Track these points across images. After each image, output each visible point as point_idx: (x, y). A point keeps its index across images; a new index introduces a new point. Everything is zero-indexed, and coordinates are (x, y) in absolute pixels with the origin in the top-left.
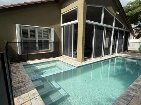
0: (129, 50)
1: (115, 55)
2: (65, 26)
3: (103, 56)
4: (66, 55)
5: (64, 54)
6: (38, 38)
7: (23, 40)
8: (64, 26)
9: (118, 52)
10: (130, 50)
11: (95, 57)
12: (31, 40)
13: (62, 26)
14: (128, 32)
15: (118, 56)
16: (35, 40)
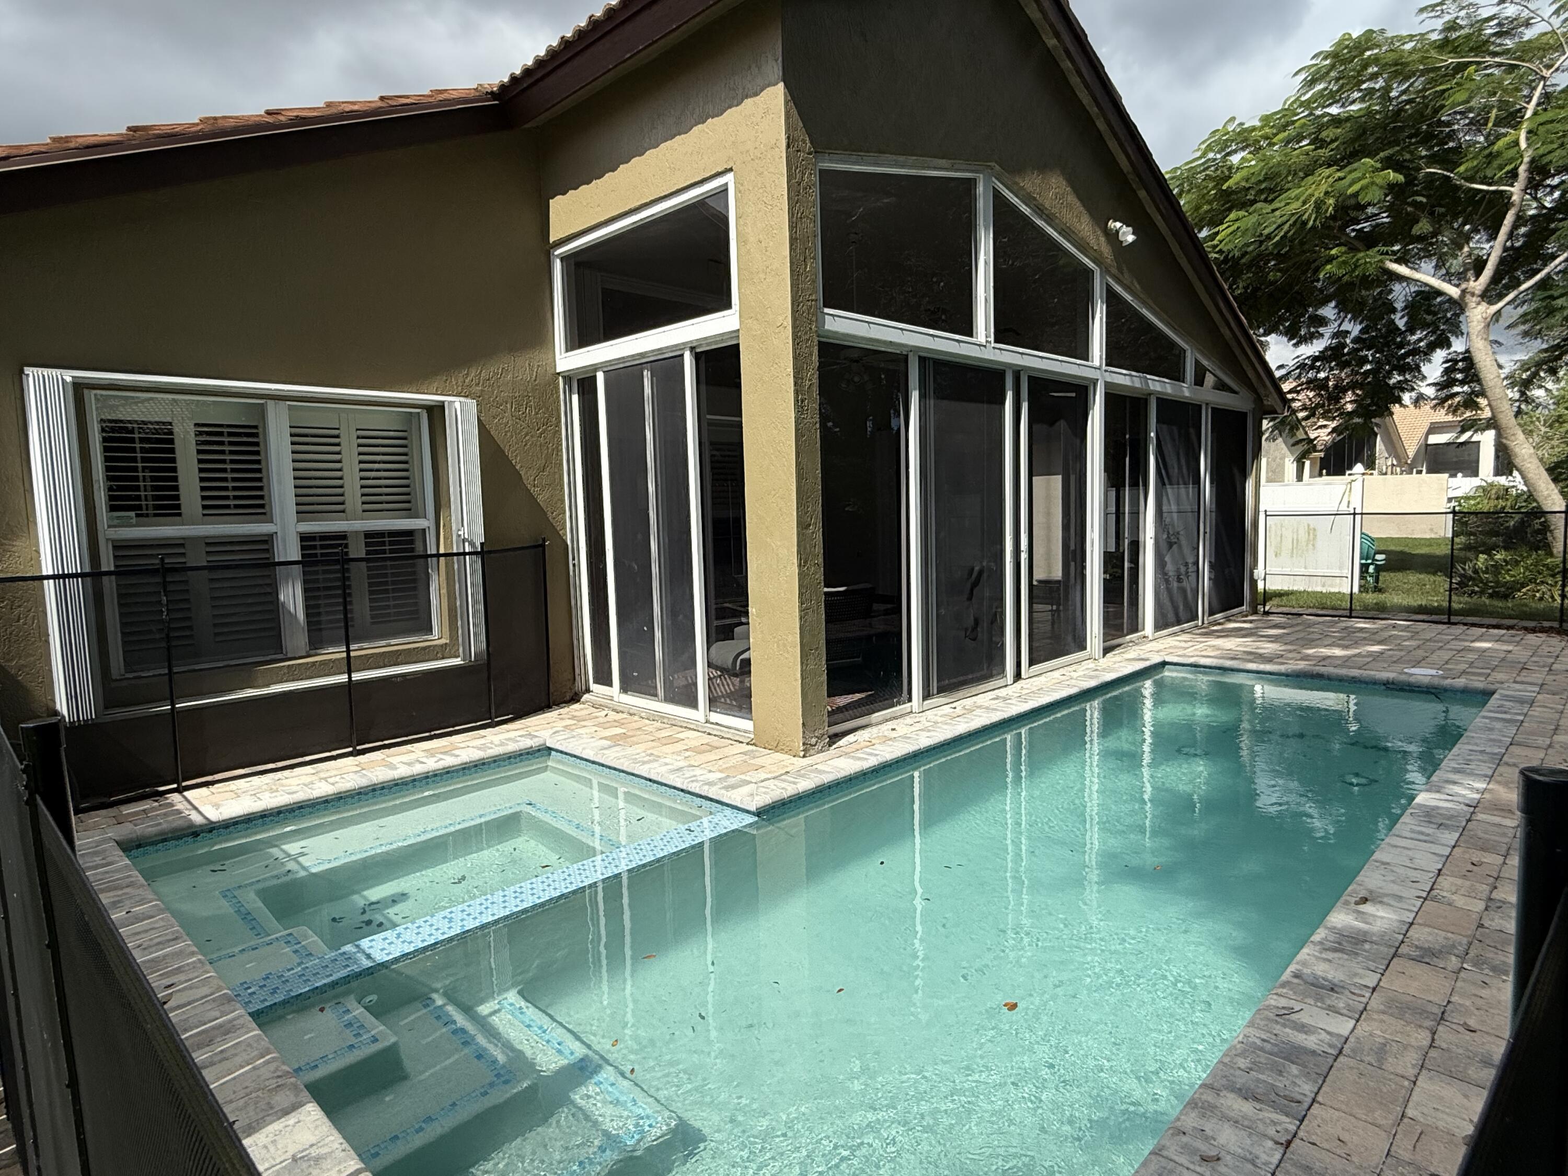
0: (1268, 596)
1: (1132, 653)
2: (600, 377)
3: (1018, 676)
4: (625, 689)
5: (604, 678)
6: (302, 514)
7: (119, 546)
8: (595, 368)
9: (1161, 624)
10: (1280, 594)
11: (941, 690)
12: (211, 543)
13: (568, 378)
14: (1244, 415)
15: (1164, 664)
16: (267, 541)
